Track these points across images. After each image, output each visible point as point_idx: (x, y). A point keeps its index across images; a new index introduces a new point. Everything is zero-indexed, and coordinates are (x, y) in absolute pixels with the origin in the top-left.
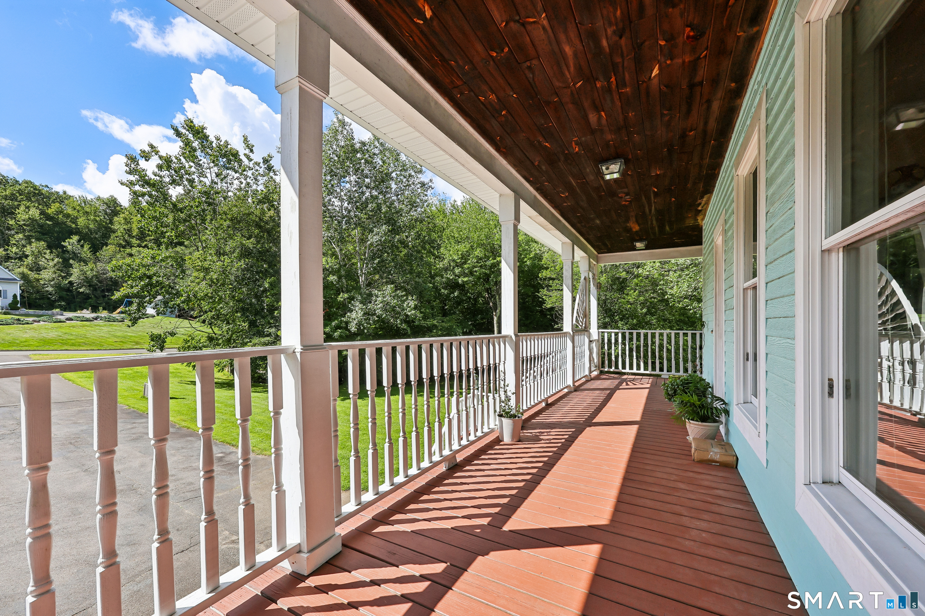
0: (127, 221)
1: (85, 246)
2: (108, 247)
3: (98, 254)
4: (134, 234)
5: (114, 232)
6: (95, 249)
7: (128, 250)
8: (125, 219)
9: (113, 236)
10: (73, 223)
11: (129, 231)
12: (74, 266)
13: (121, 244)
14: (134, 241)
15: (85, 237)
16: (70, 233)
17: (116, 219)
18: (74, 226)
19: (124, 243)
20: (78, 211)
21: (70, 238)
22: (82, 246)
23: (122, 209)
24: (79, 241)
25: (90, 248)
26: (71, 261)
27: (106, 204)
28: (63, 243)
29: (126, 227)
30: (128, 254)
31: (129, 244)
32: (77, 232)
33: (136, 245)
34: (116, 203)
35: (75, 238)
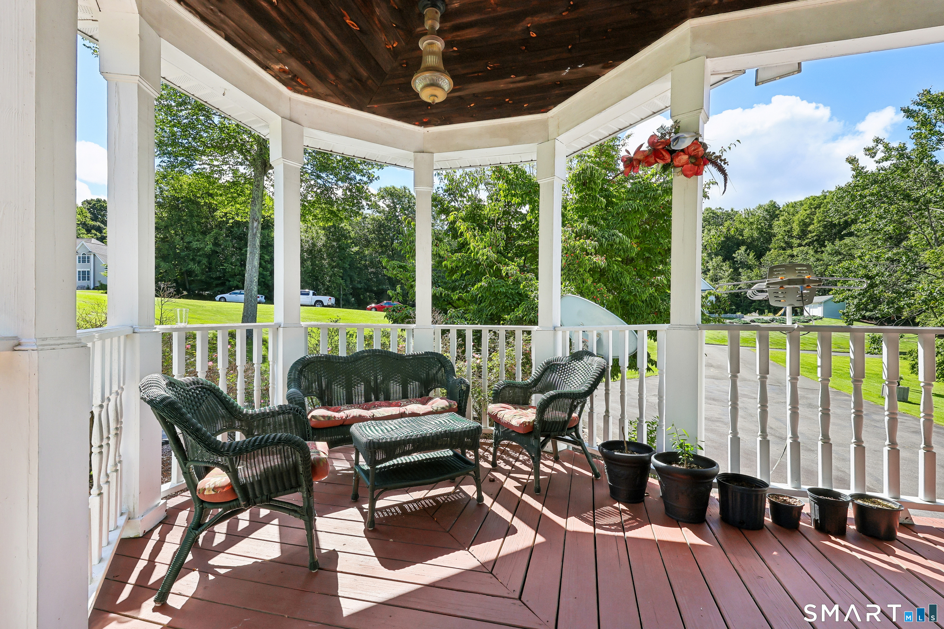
0: (787, 222)
1: (750, 255)
2: (771, 252)
3: (761, 260)
4: (795, 234)
5: (775, 236)
6: (759, 255)
7: (789, 252)
8: (784, 221)
9: (774, 240)
10: (741, 235)
11: (789, 233)
12: (742, 274)
13: (782, 246)
14: (796, 242)
15: (750, 246)
16: (739, 244)
17: (776, 223)
18: (741, 238)
19: (784, 245)
20: (744, 224)
21: (739, 249)
22: (748, 255)
23: (781, 211)
24: (746, 250)
25: (754, 256)
26: (740, 270)
27: (767, 210)
28: (734, 255)
29: (786, 229)
30: (789, 256)
31: (790, 246)
32: (743, 243)
33: (796, 245)
34: (775, 207)
35: (743, 248)
